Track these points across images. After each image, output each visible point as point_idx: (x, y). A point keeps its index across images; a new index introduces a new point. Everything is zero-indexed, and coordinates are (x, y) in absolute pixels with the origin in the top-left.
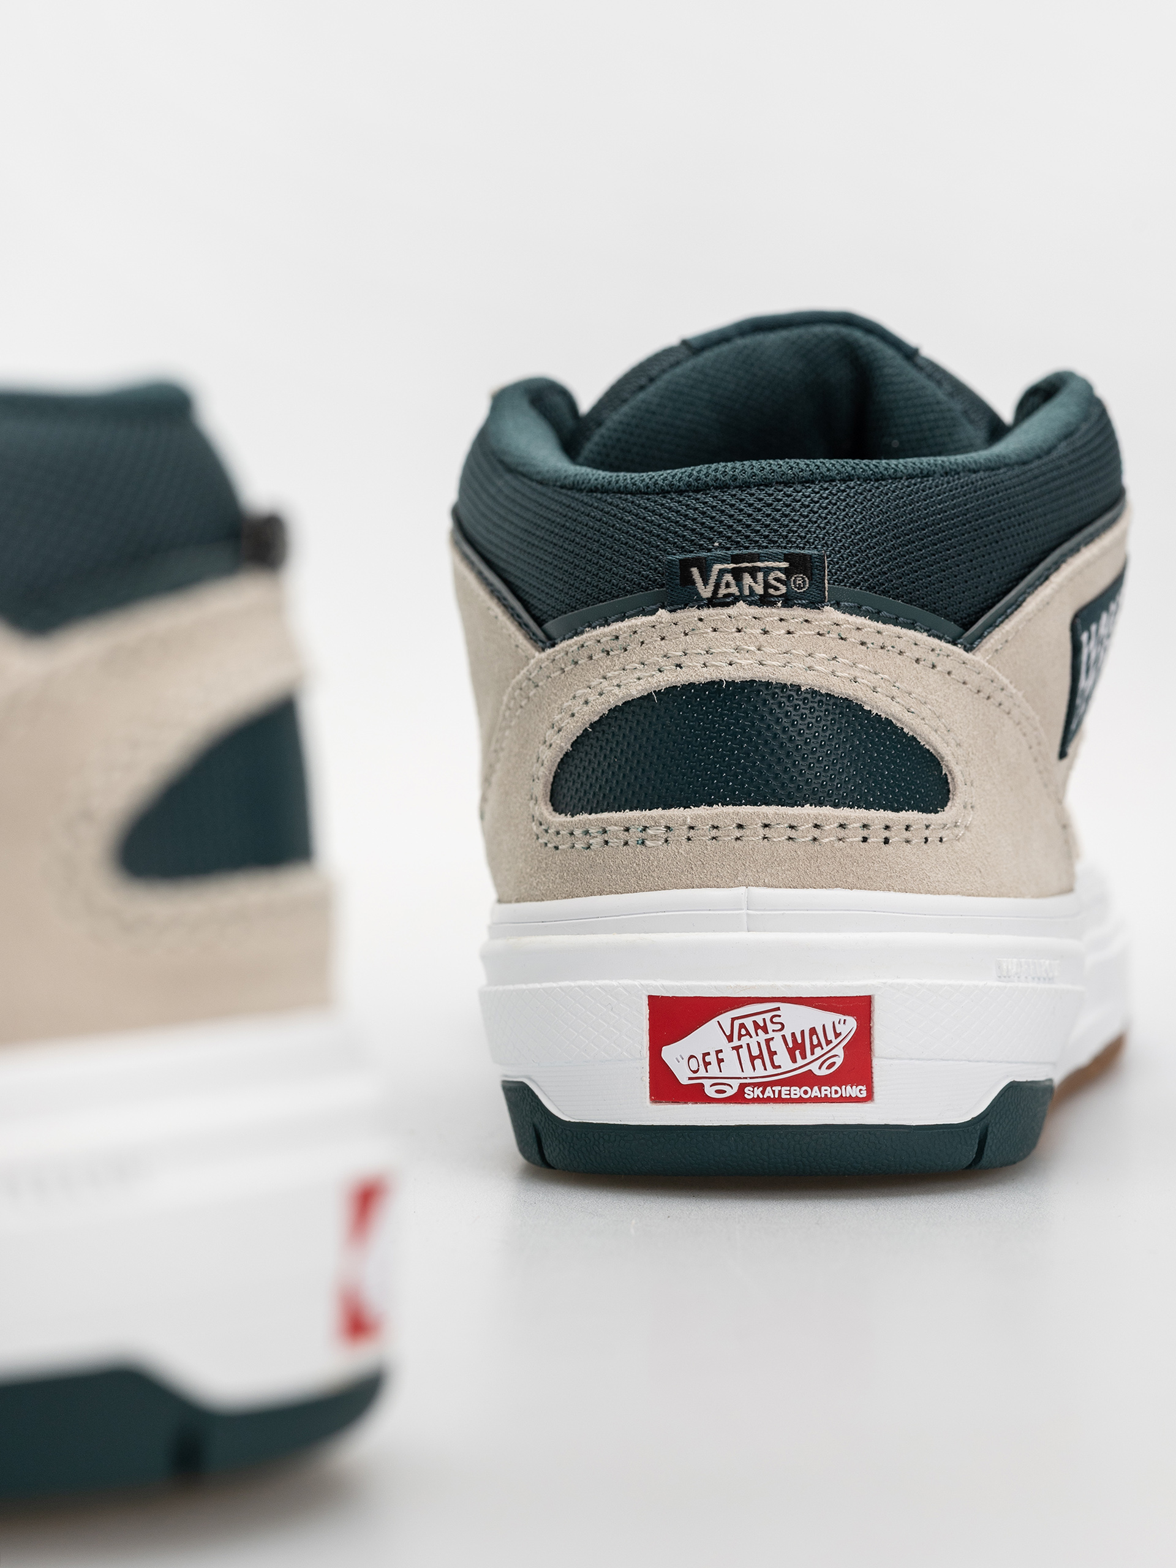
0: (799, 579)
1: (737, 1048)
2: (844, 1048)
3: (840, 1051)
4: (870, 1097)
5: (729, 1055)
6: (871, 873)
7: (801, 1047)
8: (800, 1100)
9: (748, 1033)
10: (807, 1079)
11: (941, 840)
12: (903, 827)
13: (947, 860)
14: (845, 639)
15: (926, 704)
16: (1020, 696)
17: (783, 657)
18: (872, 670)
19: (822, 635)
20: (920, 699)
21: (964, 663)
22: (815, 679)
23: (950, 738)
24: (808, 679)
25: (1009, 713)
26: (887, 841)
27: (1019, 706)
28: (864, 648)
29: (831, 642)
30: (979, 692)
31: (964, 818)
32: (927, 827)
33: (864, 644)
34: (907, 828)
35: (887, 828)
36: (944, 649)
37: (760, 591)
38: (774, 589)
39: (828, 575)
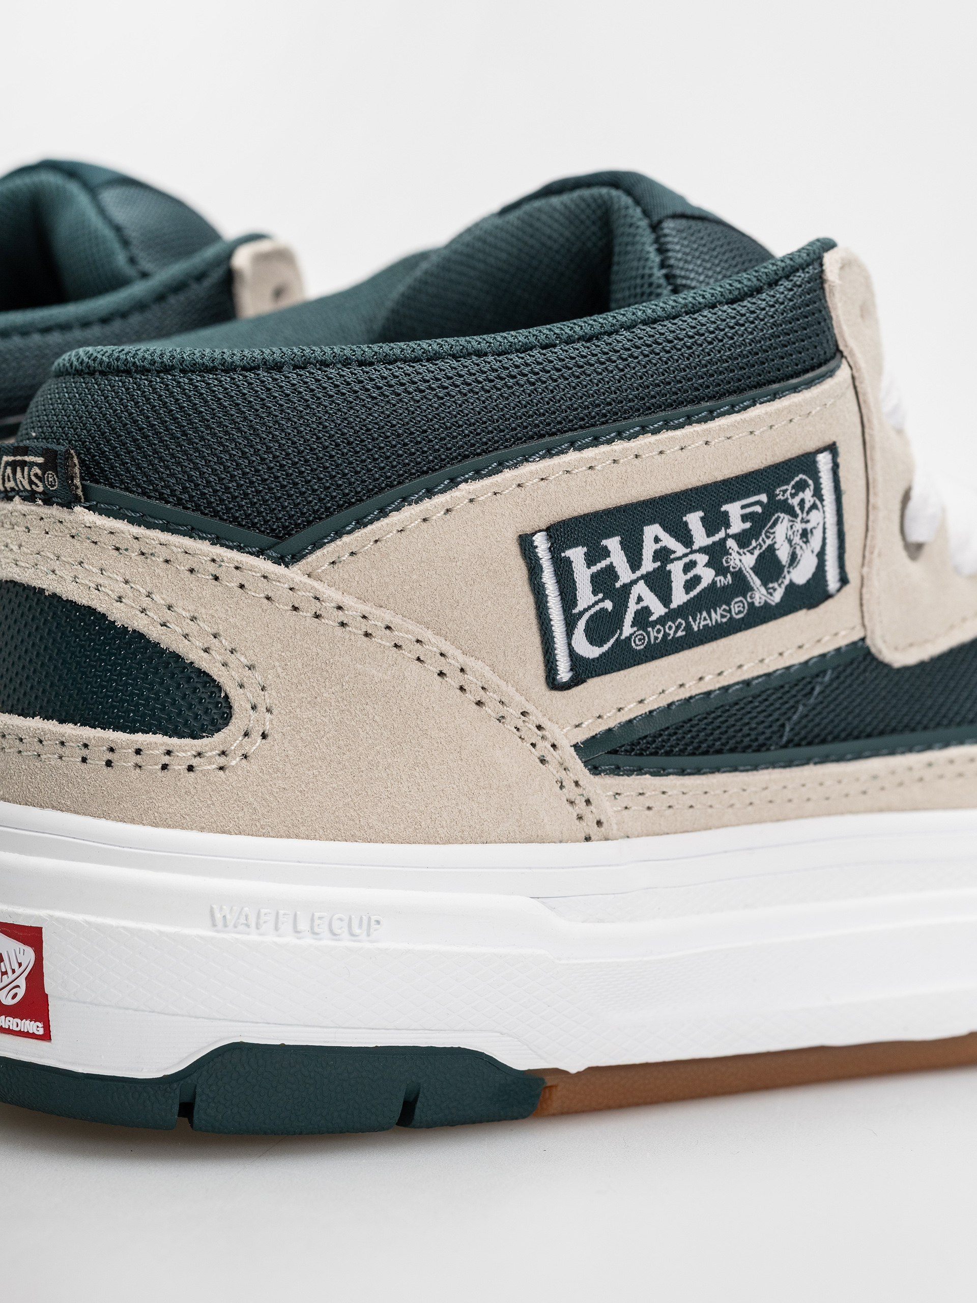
0: (50, 476)
2: (26, 979)
3: (22, 982)
4: (46, 1036)
11: (190, 768)
12: (131, 751)
13: (193, 791)
14: (96, 543)
15: (193, 619)
16: (388, 616)
17: (33, 558)
18: (120, 579)
19: (73, 537)
20: (184, 613)
21: (265, 577)
22: (55, 584)
23: (231, 659)
24: (49, 584)
25: (367, 635)
26: (109, 763)
27: (388, 628)
28: (116, 553)
29: (78, 545)
30: (295, 609)
31: (241, 745)
32: (169, 753)
33: (117, 549)
34: (138, 752)
35: (112, 750)
36: (231, 560)
37: (28, 487)
38: (36, 485)
39: (77, 470)
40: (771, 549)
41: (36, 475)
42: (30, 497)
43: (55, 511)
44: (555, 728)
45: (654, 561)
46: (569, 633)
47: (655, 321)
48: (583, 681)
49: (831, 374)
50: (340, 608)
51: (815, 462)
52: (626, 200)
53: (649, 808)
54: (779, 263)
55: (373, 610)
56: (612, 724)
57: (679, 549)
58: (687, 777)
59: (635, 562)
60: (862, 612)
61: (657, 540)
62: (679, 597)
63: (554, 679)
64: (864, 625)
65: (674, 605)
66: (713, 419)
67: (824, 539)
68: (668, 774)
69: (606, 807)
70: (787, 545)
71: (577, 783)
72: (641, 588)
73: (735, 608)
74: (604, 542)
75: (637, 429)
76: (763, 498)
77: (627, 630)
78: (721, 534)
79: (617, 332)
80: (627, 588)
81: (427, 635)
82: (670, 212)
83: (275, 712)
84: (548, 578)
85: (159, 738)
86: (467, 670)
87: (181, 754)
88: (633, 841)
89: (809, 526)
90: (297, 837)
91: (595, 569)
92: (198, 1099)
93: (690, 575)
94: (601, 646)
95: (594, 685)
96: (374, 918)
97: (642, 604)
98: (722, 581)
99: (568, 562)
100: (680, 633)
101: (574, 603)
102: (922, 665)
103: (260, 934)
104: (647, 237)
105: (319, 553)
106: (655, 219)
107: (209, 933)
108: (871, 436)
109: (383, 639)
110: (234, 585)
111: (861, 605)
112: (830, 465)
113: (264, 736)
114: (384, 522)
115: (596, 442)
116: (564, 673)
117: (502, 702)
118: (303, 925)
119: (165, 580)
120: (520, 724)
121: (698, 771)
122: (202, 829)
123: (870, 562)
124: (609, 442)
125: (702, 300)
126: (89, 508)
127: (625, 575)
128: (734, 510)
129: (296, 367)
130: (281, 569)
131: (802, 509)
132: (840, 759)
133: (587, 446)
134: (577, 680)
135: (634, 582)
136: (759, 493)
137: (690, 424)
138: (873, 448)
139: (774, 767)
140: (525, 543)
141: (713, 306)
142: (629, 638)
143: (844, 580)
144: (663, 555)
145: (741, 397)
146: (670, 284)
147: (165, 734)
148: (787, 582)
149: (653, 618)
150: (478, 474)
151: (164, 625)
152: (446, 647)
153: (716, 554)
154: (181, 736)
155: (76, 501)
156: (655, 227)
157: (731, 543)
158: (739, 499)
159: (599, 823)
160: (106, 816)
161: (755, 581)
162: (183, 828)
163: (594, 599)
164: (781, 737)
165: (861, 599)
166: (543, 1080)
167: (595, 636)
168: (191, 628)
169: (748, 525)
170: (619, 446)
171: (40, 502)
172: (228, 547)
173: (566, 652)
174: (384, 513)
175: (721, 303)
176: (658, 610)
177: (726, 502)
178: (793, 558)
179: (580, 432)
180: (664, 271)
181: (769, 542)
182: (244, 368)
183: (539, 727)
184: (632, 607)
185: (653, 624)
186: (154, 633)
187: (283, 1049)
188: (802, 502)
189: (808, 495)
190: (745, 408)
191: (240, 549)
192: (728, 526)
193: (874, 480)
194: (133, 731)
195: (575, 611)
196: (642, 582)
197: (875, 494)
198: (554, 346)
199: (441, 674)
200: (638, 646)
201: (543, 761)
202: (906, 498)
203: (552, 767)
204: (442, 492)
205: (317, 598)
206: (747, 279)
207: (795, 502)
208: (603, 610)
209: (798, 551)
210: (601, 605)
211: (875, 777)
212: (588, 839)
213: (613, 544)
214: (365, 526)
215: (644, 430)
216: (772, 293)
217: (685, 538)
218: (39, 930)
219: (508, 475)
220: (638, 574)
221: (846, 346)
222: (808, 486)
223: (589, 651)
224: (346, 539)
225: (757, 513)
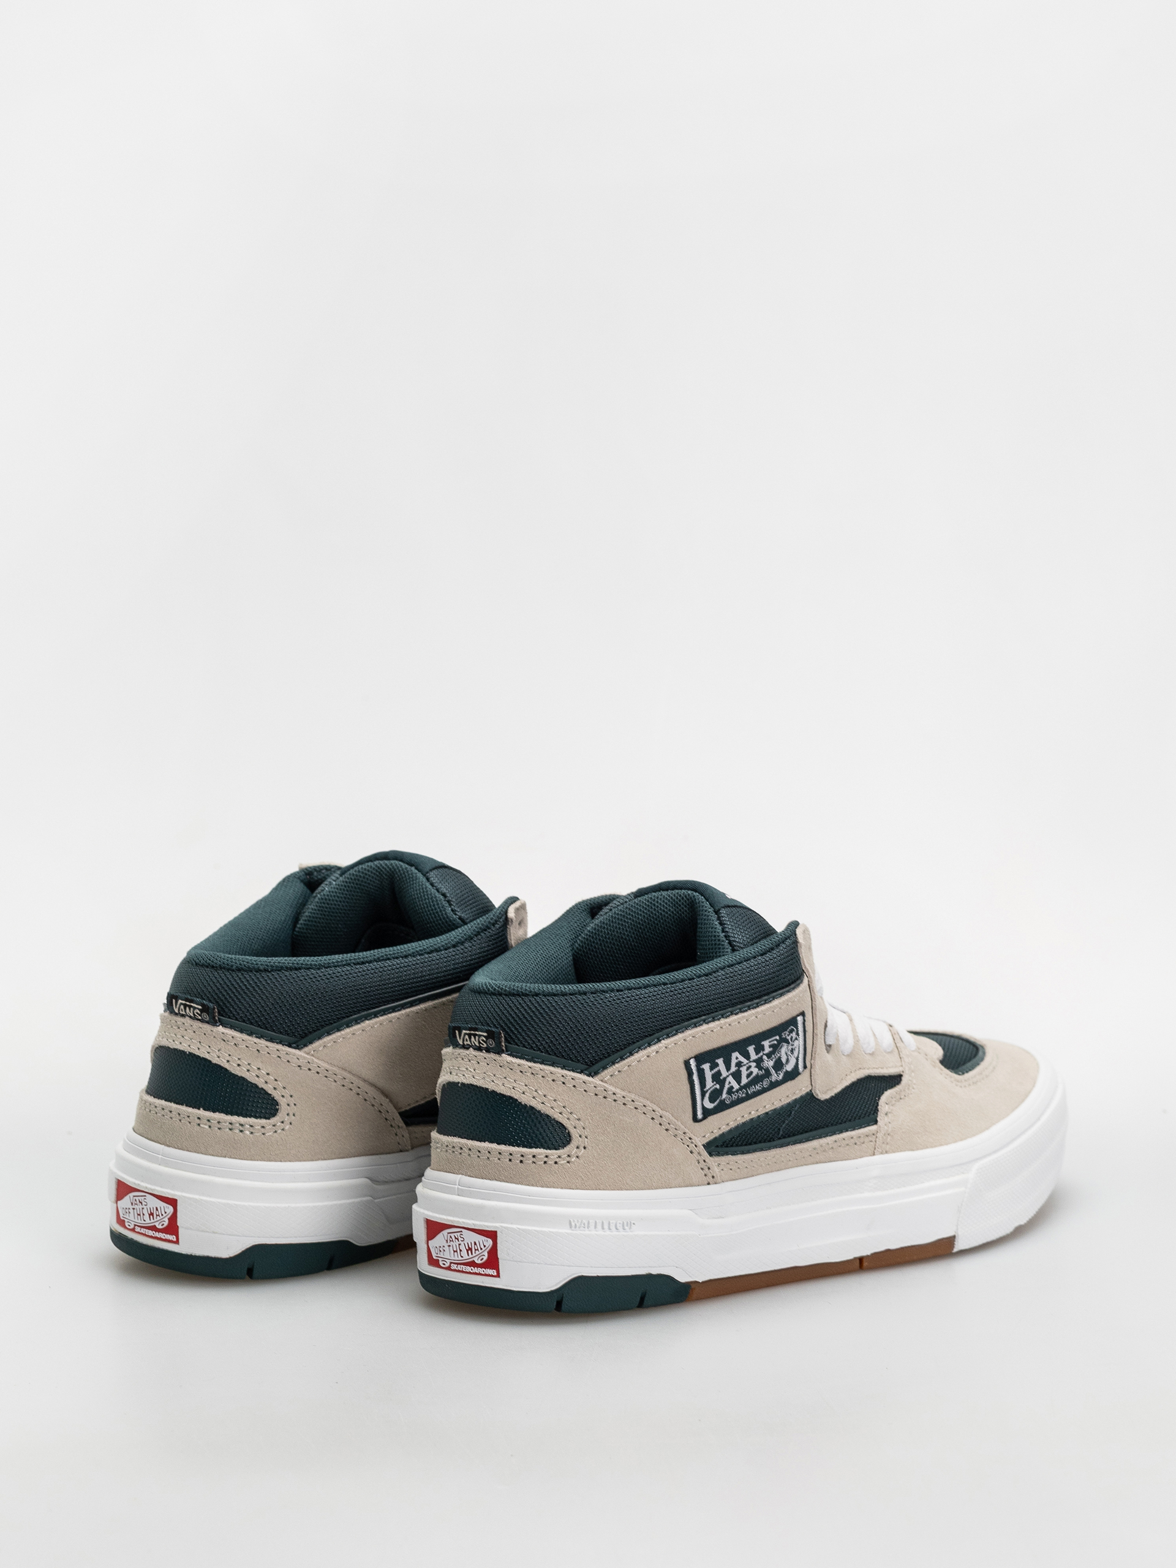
0: (491, 1041)
1: (449, 1246)
2: (489, 1252)
3: (486, 1254)
4: (498, 1276)
5: (446, 1248)
6: (512, 1176)
7: (470, 1249)
8: (470, 1273)
9: (453, 1241)
10: (472, 1264)
11: (556, 1163)
12: (531, 1156)
13: (557, 1172)
14: (511, 1069)
15: (555, 1100)
16: (633, 1096)
17: (482, 1075)
18: (523, 1084)
19: (501, 1066)
20: (551, 1098)
21: (584, 1082)
22: (495, 1087)
23: (571, 1117)
24: (491, 1087)
25: (624, 1104)
26: (521, 1162)
27: (633, 1101)
28: (521, 1074)
29: (504, 1070)
30: (596, 1095)
31: (576, 1152)
32: (547, 1157)
33: (521, 1072)
34: (534, 1156)
35: (522, 1156)
36: (570, 1076)
37: (477, 1045)
38: (483, 1044)
39: (503, 1039)
40: (780, 1058)
41: (483, 1040)
42: (479, 1049)
43: (492, 1055)
44: (696, 1138)
45: (736, 1067)
46: (703, 1099)
47: (732, 965)
48: (707, 1118)
49: (802, 982)
50: (614, 1094)
51: (797, 1020)
52: (702, 898)
53: (731, 1169)
54: (779, 936)
55: (628, 1095)
56: (717, 1135)
57: (745, 1061)
58: (745, 1155)
59: (728, 1068)
60: (811, 1079)
61: (737, 1058)
62: (744, 1081)
63: (696, 1118)
64: (812, 1085)
65: (742, 1084)
66: (758, 1006)
67: (799, 1051)
68: (737, 1154)
69: (716, 1170)
70: (785, 1056)
71: (704, 1161)
72: (730, 1079)
73: (765, 1083)
74: (717, 1061)
75: (729, 1013)
76: (778, 1038)
77: (724, 1095)
78: (761, 1054)
79: (718, 971)
80: (725, 1079)
81: (648, 1103)
82: (723, 905)
83: (589, 1138)
84: (695, 1078)
85: (542, 1151)
86: (663, 1116)
87: (552, 1157)
88: (726, 1183)
89: (793, 1047)
90: (600, 1189)
91: (713, 1072)
92: (564, 1299)
93: (749, 1071)
94: (713, 1103)
95: (710, 1119)
96: (632, 1222)
97: (731, 1085)
98: (761, 1073)
99: (703, 1070)
100: (744, 1095)
101: (705, 1087)
102: (832, 1097)
103: (590, 1231)
104: (714, 917)
105: (606, 1071)
106: (717, 908)
107: (570, 1231)
108: (815, 1005)
109: (630, 1106)
110: (571, 1086)
111: (811, 1076)
112: (802, 1021)
113: (585, 1148)
114: (632, 1058)
115: (714, 1020)
116: (700, 1115)
117: (676, 1129)
118: (606, 1226)
119: (543, 1084)
120: (682, 1137)
121: (749, 1152)
122: (562, 1188)
123: (815, 1058)
124: (719, 1019)
125: (750, 955)
126: (508, 1055)
127: (724, 1073)
128: (766, 1044)
129: (592, 993)
130: (590, 1079)
131: (791, 1041)
132: (801, 1142)
133: (710, 1022)
134: (704, 1118)
135: (728, 1076)
136: (776, 1035)
137: (750, 1009)
138: (816, 1009)
139: (777, 1148)
140: (687, 1064)
141: (755, 957)
142: (724, 1099)
143: (805, 1067)
144: (739, 1064)
145: (769, 997)
146: (727, 940)
147: (544, 1148)
148: (784, 1070)
149: (734, 1090)
150: (668, 1036)
151: (543, 1103)
152: (655, 1107)
153: (759, 1062)
154: (550, 1149)
155: (503, 1052)
156: (717, 912)
157: (765, 1057)
158: (768, 1039)
159: (713, 1177)
160: (522, 1184)
161: (773, 1071)
162: (554, 1188)
163: (713, 1084)
164: (778, 1134)
165: (811, 1073)
166: (690, 1286)
167: (712, 1100)
168: (554, 1104)
169: (771, 1049)
170: (723, 1021)
171: (484, 1051)
172: (568, 1070)
173: (701, 1106)
174: (631, 1054)
175: (758, 956)
176: (736, 1086)
177: (763, 1040)
178: (788, 1061)
179: (707, 1016)
180: (723, 934)
181: (779, 1055)
182: (571, 994)
183: (690, 1138)
184: (727, 1086)
185: (733, 1093)
186: (539, 1107)
187: (598, 1277)
188: (792, 1037)
189: (794, 1035)
190: (770, 1001)
191: (573, 1071)
192: (763, 1050)
193: (816, 1023)
194: (531, 1147)
195: (705, 1090)
196: (731, 1076)
197: (817, 1029)
198: (694, 979)
199: (653, 1119)
200: (728, 1102)
201: (691, 1152)
202: (826, 1026)
203: (695, 1154)
204: (655, 1044)
205: (605, 1090)
206: (765, 944)
207: (789, 1038)
208: (716, 1089)
209: (789, 1057)
210: (715, 1086)
211: (815, 1149)
212: (709, 1184)
213: (720, 1061)
214: (624, 1059)
215: (732, 1014)
216: (778, 950)
217: (747, 1056)
218: (496, 1232)
219: (680, 1036)
220: (729, 1072)
221: (805, 968)
222: (794, 1030)
223: (709, 1106)
224: (617, 1065)
225: (775, 1044)
